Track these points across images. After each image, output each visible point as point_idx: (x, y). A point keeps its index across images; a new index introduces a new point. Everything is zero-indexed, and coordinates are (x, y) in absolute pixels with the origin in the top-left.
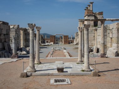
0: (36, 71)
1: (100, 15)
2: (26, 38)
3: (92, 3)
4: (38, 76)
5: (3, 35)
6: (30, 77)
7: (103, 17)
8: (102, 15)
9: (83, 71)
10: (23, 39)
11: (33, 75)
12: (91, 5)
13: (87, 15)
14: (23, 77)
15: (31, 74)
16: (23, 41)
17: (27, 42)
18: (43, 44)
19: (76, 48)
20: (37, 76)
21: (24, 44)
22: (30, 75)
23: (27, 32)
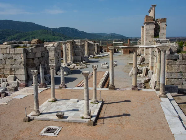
0: (41, 114)
1: (163, 22)
2: (74, 51)
3: (154, 6)
4: (40, 120)
5: (37, 59)
6: (33, 121)
7: (166, 24)
8: (165, 22)
9: (83, 118)
10: (71, 53)
11: (35, 119)
12: (153, 8)
13: (145, 23)
14: (26, 121)
15: (34, 118)
16: (71, 55)
17: (75, 56)
18: (97, 56)
19: (131, 63)
20: (38, 120)
21: (71, 58)
22: (32, 119)
23: (75, 45)
